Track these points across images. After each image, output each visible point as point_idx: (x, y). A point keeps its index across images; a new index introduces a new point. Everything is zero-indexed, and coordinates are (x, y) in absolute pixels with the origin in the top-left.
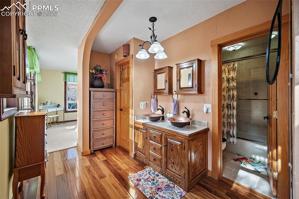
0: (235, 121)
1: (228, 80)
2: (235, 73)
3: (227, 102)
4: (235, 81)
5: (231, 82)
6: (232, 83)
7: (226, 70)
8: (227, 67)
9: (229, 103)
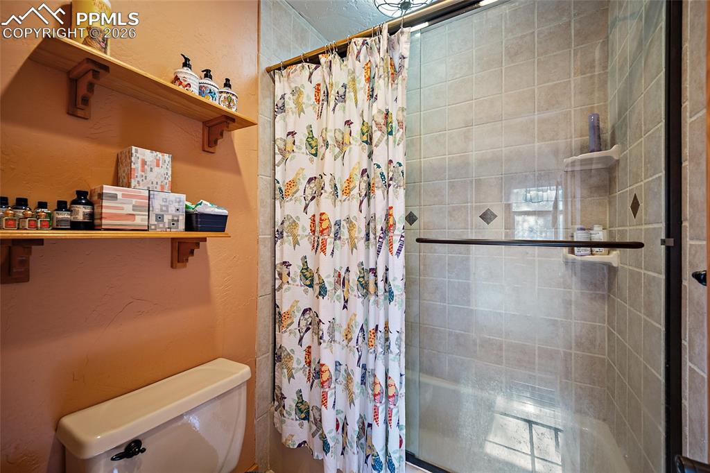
0: (397, 368)
1: (365, 130)
2: (400, 93)
3: (362, 259)
4: (399, 135)
5: (380, 141)
6: (383, 144)
7: (357, 74)
8: (362, 56)
9: (372, 266)
